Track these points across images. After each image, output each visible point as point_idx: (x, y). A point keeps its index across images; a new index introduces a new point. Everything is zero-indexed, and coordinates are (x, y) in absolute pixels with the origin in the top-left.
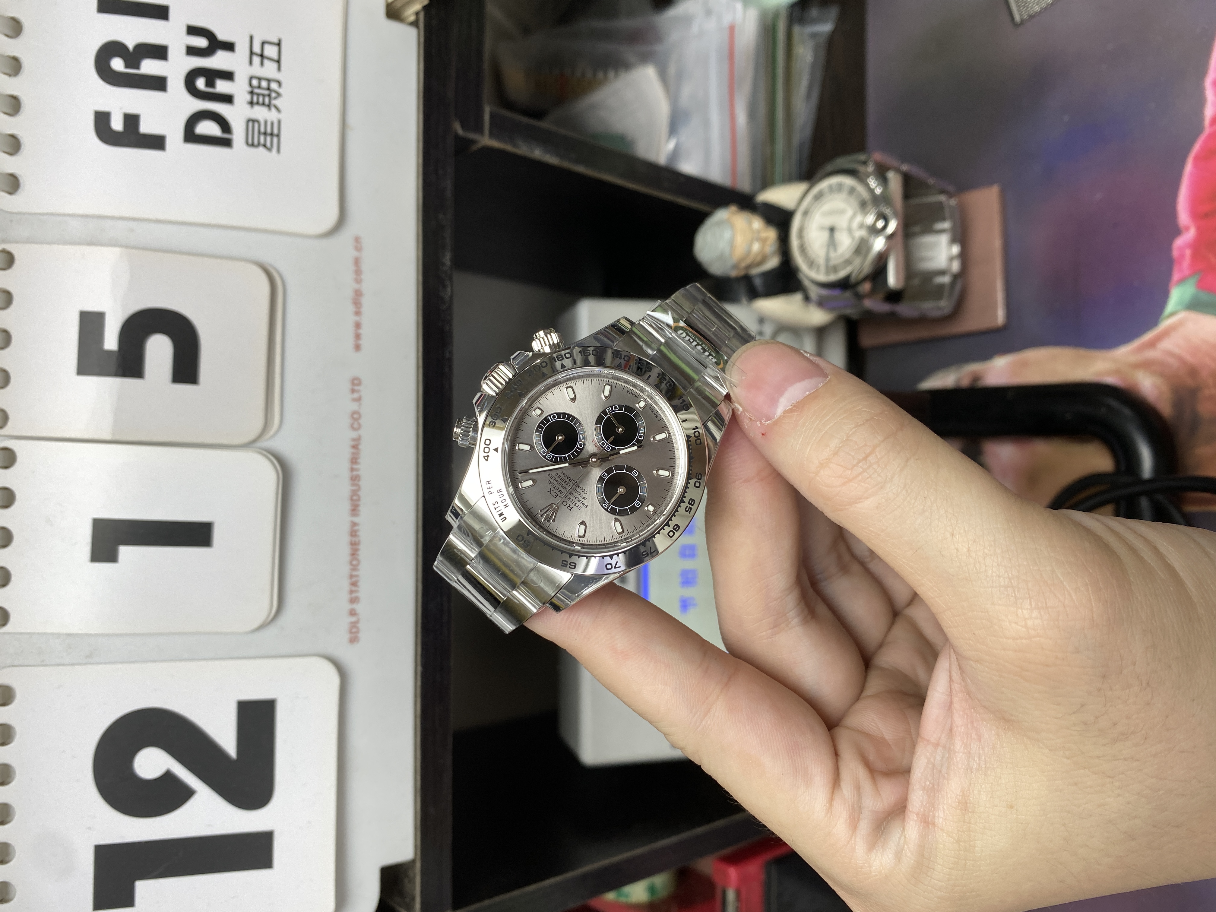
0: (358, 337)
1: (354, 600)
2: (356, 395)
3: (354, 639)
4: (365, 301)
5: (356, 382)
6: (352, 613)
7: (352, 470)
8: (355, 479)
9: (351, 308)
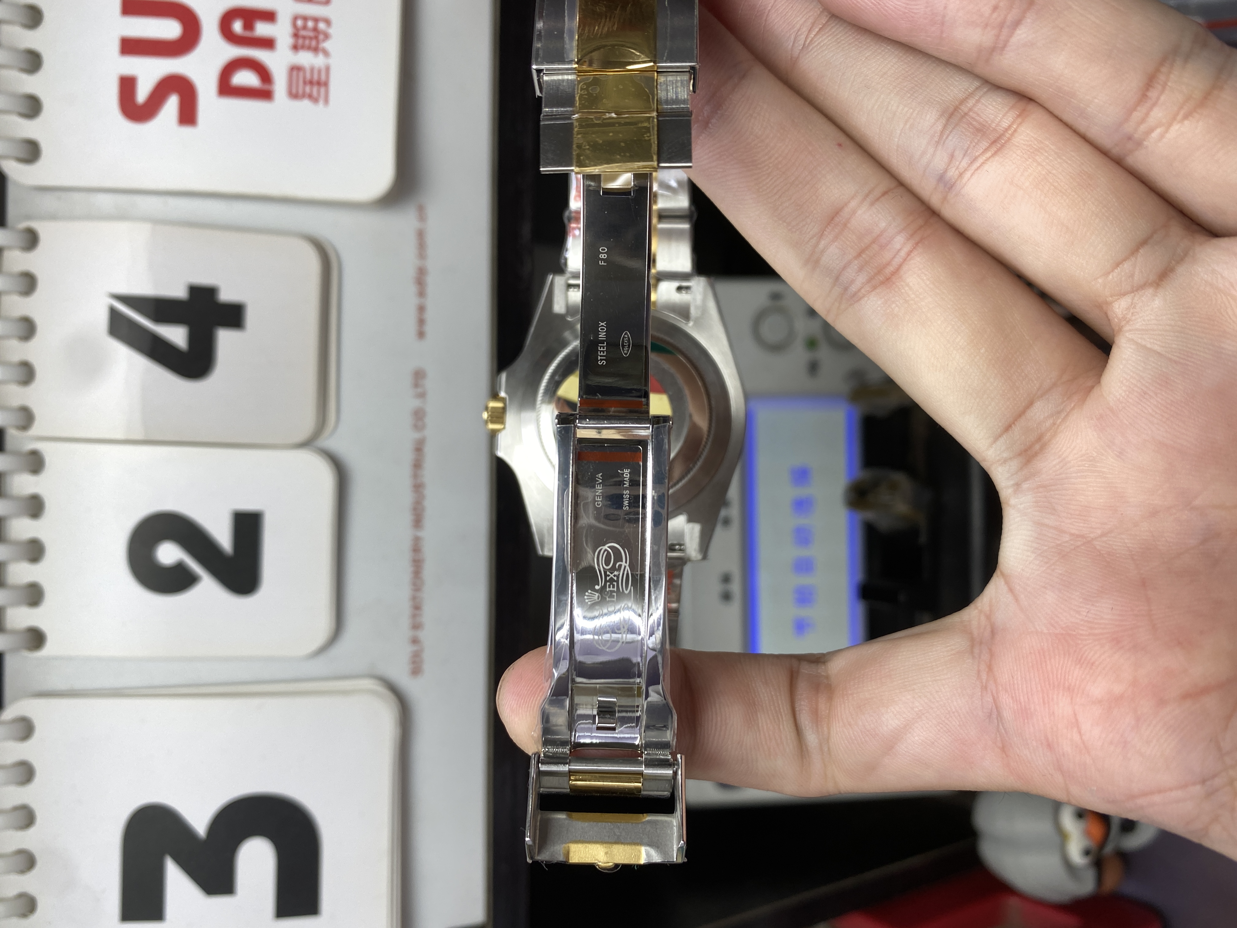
0: (421, 322)
1: (416, 626)
2: (419, 390)
3: (416, 669)
4: (430, 280)
5: (419, 376)
6: (415, 641)
7: (415, 476)
8: (418, 487)
9: (413, 289)
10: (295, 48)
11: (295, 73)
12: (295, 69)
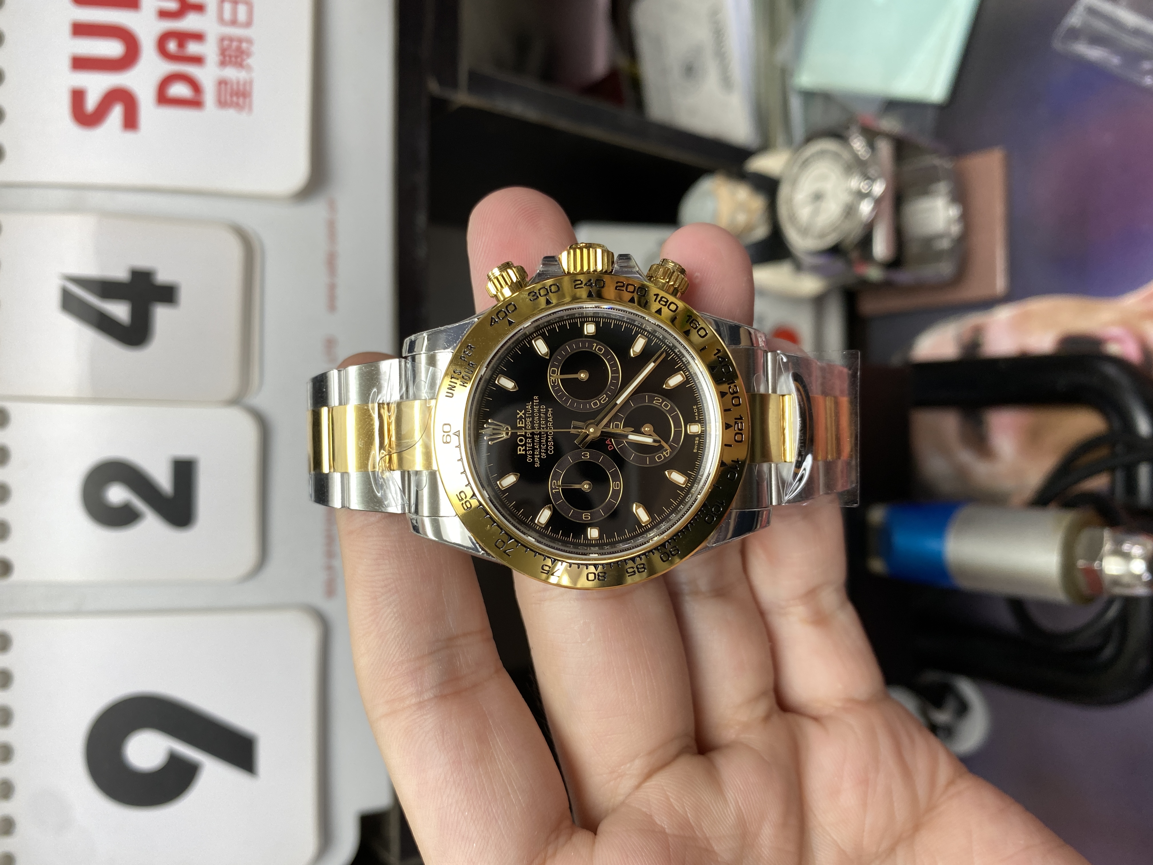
0: (332, 298)
1: (330, 555)
2: (331, 355)
3: (331, 592)
4: (340, 262)
5: (331, 343)
6: (330, 568)
9: (324, 270)
10: (223, 63)
11: (223, 86)
12: (222, 83)
